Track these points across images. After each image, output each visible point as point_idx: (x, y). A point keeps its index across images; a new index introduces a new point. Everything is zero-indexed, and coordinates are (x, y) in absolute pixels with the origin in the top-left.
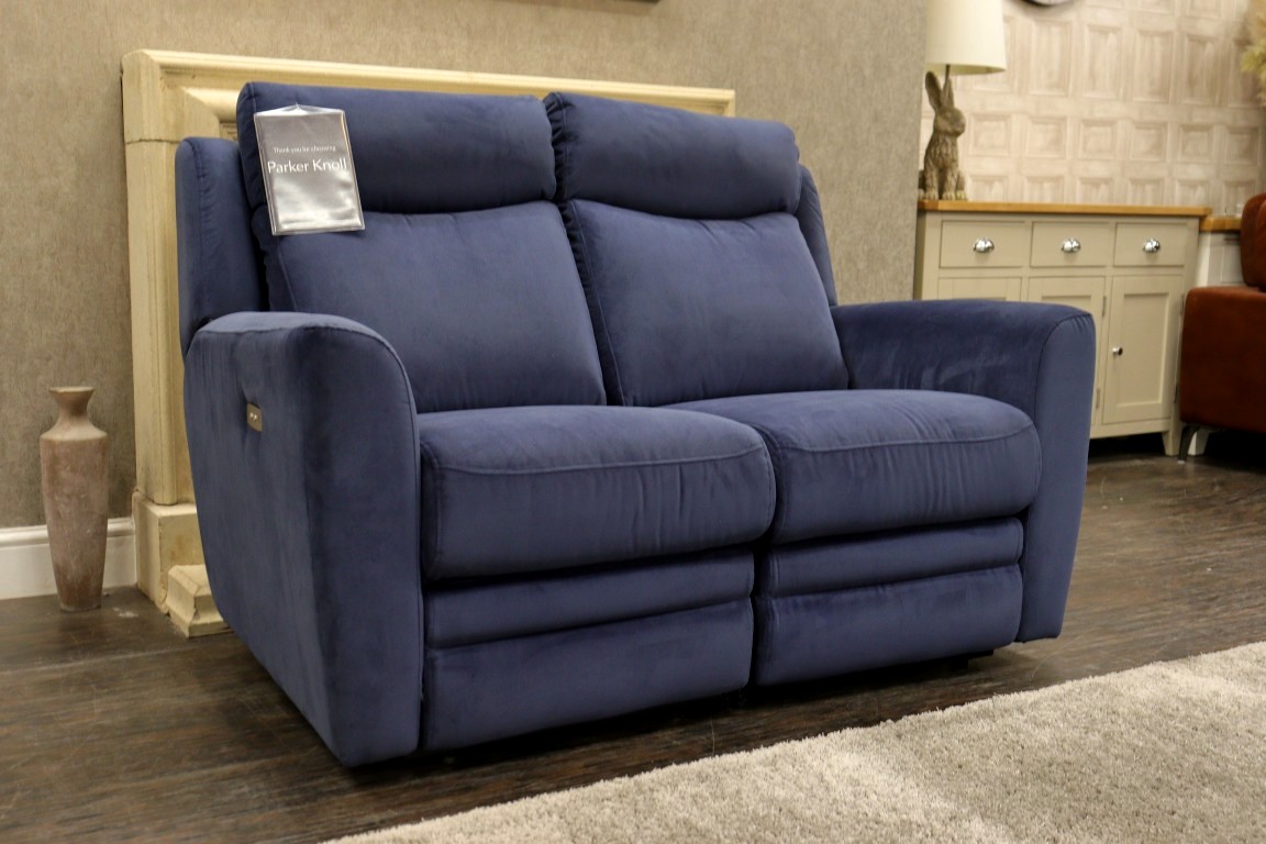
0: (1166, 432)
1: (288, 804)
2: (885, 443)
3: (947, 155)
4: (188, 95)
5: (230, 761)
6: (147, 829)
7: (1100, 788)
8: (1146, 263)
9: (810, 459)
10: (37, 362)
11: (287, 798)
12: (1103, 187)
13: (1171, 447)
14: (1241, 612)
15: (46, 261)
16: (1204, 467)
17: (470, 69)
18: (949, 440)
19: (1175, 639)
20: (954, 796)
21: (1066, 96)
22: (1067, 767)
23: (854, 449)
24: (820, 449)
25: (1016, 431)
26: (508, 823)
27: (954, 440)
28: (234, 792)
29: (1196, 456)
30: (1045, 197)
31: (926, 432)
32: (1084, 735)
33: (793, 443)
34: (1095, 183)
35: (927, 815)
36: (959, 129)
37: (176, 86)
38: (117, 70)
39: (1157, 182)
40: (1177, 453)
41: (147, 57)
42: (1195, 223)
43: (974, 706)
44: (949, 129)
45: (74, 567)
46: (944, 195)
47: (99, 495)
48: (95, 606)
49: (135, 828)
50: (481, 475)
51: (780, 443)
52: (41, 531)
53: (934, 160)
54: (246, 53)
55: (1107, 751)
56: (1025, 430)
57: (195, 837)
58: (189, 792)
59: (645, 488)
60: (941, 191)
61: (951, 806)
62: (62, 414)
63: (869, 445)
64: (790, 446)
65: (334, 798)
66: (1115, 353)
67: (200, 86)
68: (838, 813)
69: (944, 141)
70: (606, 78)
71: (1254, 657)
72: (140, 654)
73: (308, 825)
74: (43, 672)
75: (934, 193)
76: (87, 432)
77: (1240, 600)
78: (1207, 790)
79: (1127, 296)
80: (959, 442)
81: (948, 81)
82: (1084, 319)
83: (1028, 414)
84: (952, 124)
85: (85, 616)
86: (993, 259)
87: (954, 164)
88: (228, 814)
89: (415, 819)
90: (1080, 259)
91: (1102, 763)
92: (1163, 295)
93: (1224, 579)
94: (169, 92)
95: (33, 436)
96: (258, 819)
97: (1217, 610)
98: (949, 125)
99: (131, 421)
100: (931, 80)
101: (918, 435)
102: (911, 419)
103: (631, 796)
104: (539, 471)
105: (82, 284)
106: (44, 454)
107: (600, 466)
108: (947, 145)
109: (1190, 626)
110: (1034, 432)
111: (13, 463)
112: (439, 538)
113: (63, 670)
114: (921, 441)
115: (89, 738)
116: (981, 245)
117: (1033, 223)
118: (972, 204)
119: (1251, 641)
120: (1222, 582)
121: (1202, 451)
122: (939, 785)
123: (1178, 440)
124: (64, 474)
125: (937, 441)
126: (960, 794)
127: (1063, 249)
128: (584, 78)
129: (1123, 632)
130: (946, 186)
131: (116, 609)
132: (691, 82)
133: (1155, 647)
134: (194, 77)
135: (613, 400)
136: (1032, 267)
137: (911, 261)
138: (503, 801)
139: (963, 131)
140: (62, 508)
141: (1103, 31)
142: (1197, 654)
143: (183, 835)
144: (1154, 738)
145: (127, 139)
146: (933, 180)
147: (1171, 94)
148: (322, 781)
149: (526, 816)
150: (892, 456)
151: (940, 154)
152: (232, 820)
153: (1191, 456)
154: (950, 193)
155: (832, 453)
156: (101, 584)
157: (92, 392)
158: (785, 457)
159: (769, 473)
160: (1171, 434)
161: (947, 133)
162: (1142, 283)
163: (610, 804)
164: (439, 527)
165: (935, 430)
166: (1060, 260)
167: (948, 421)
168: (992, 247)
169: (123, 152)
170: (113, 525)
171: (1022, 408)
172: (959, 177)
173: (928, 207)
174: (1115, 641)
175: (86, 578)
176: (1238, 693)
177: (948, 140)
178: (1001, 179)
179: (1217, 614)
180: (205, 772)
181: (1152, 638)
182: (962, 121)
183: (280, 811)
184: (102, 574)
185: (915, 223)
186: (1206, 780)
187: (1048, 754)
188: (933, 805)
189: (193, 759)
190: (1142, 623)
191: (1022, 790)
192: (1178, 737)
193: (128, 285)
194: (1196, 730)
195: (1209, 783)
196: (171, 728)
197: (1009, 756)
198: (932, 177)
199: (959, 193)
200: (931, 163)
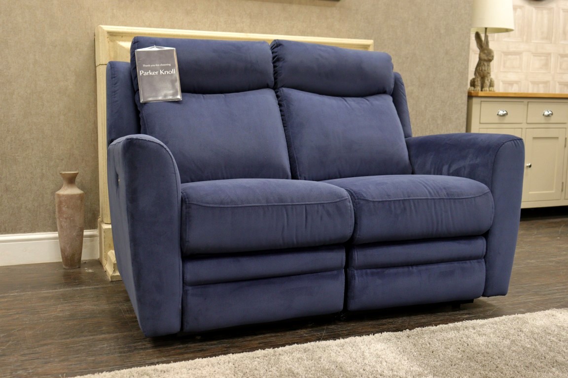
1: (120, 353)
2: (411, 198)
3: (485, 70)
4: (119, 45)
5: (104, 334)
6: (56, 360)
7: (498, 365)
9: (372, 204)
10: (57, 161)
11: (121, 350)
15: (62, 117)
17: (251, 32)
18: (445, 198)
20: (424, 365)
21: (551, 43)
22: (486, 355)
23: (395, 200)
24: (377, 200)
25: (481, 194)
26: (208, 366)
27: (447, 198)
28: (99, 346)
30: (541, 91)
31: (433, 193)
32: (501, 341)
33: (363, 197)
34: (566, 84)
35: (406, 372)
36: (490, 58)
37: (114, 41)
38: (93, 35)
41: (102, 28)
43: (451, 325)
44: (486, 58)
45: (68, 249)
46: (483, 89)
47: (79, 219)
48: (77, 267)
49: (52, 359)
50: (208, 207)
52: (55, 234)
53: (479, 73)
54: (150, 26)
55: (509, 348)
56: (485, 194)
57: (74, 364)
58: (81, 345)
59: (287, 215)
60: (482, 87)
61: (421, 370)
62: (65, 183)
63: (403, 199)
64: (362, 198)
65: (142, 351)
67: (125, 41)
68: (364, 370)
69: (484, 64)
70: (314, 36)
72: (87, 287)
73: (125, 362)
74: (45, 293)
75: (479, 88)
76: (75, 191)
78: (554, 369)
80: (450, 199)
81: (486, 37)
82: (518, 141)
83: (488, 187)
84: (487, 56)
85: (72, 271)
86: (507, 119)
87: (488, 75)
88: (93, 356)
89: (168, 362)
90: (553, 119)
91: (505, 354)
94: (111, 43)
95: (53, 193)
96: (105, 358)
98: (486, 56)
99: (98, 187)
100: (478, 36)
101: (428, 195)
102: (426, 187)
103: (269, 356)
104: (236, 206)
105: (77, 128)
106: (57, 200)
107: (266, 204)
108: (485, 65)
110: (490, 195)
111: (47, 204)
112: (187, 235)
113: (53, 292)
114: (430, 198)
115: (50, 321)
116: (501, 113)
117: (528, 102)
118: (497, 93)
122: (417, 360)
124: (64, 209)
125: (438, 198)
126: (428, 365)
127: (544, 115)
128: (305, 36)
129: (544, 295)
130: (485, 85)
131: (86, 269)
132: (355, 37)
134: (122, 37)
135: (294, 177)
136: (527, 123)
137: (465, 120)
138: (211, 356)
139: (493, 59)
140: (63, 223)
143: (70, 363)
144: (537, 344)
145: (96, 65)
146: (478, 83)
148: (140, 343)
149: (218, 363)
150: (414, 204)
151: (482, 70)
152: (94, 358)
154: (487, 88)
155: (382, 201)
156: (81, 257)
157: (77, 173)
158: (359, 203)
159: (351, 210)
161: (485, 60)
163: (258, 360)
164: (187, 230)
165: (438, 192)
166: (543, 120)
167: (445, 188)
168: (507, 114)
169: (96, 70)
170: (86, 233)
171: (486, 184)
172: (491, 81)
173: (473, 95)
174: (539, 299)
175: (73, 255)
177: (486, 64)
178: (517, 82)
180: (92, 337)
181: (558, 298)
182: (492, 54)
183: (116, 355)
184: (81, 253)
185: (466, 102)
186: (555, 364)
187: (479, 349)
188: (412, 368)
189: (89, 332)
190: (556, 291)
191: (459, 364)
192: (549, 344)
193: (96, 128)
194: (560, 341)
195: (556, 366)
196: (86, 318)
197: (459, 348)
198: (478, 81)
199: (491, 88)
200: (477, 74)
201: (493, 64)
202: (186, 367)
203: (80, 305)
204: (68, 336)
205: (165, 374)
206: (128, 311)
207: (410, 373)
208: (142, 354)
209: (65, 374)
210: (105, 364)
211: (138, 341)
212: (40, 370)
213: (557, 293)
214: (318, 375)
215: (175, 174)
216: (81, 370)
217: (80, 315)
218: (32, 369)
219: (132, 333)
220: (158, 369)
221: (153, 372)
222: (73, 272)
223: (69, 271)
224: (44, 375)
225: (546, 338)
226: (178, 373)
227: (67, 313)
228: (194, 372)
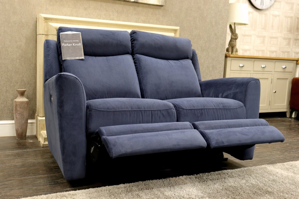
0: (287, 112)
1: (50, 185)
2: (205, 108)
3: (234, 44)
4: (50, 24)
6: (16, 188)
7: (240, 193)
8: (283, 71)
10: (15, 83)
11: (50, 183)
12: (275, 53)
13: (288, 115)
14: (292, 154)
15: (18, 61)
16: (295, 120)
17: (118, 20)
18: (222, 108)
19: (274, 160)
20: (204, 193)
21: (266, 31)
22: (234, 187)
23: (197, 109)
24: (188, 109)
26: (96, 192)
28: (39, 181)
29: (294, 118)
30: (260, 55)
31: (216, 106)
32: (241, 180)
33: (181, 107)
34: (272, 52)
35: (196, 196)
36: (236, 38)
37: (47, 22)
38: (36, 18)
39: (288, 52)
40: (289, 117)
41: (41, 15)
42: (295, 62)
43: (217, 172)
44: (234, 38)
45: (20, 130)
46: (233, 53)
47: (26, 114)
48: (24, 139)
49: (14, 188)
51: (178, 107)
52: (13, 122)
53: (231, 45)
54: (65, 15)
55: (245, 184)
57: (26, 191)
58: (29, 181)
59: (142, 116)
60: (232, 52)
61: (202, 195)
62: (19, 95)
63: (201, 108)
65: (61, 184)
66: (274, 92)
67: (53, 22)
69: (233, 41)
70: (150, 23)
71: (290, 165)
72: (30, 150)
73: (53, 190)
74: (7, 153)
75: (230, 53)
76: (24, 99)
77: (293, 151)
78: (267, 195)
79: (278, 79)
80: (224, 109)
81: (235, 27)
82: (257, 80)
83: (243, 103)
84: (235, 37)
86: (244, 69)
87: (235, 46)
88: (36, 186)
89: (75, 190)
90: (266, 69)
91: (243, 187)
92: (287, 79)
93: (291, 146)
94: (46, 24)
95: (12, 100)
96: (42, 187)
97: (287, 153)
98: (234, 37)
99: (36, 98)
100: (231, 26)
101: (214, 107)
103: (127, 187)
105: (26, 66)
106: (14, 104)
108: (234, 41)
109: (278, 157)
110: (244, 107)
111: (9, 106)
112: (90, 125)
113: (12, 152)
115: (12, 167)
116: (241, 65)
117: (254, 60)
118: (239, 56)
119: (292, 161)
120: (290, 147)
121: (296, 117)
122: (201, 190)
123: (290, 114)
124: (18, 109)
125: (219, 108)
126: (206, 192)
127: (261, 67)
128: (145, 23)
129: (261, 157)
130: (233, 51)
131: (29, 140)
132: (170, 25)
133: (268, 161)
134: (51, 20)
135: (143, 97)
136: (254, 71)
137: (223, 69)
138: (97, 187)
139: (238, 38)
140: (17, 116)
141: (276, 16)
142: (276, 163)
143: (24, 190)
144: (258, 182)
145: (37, 34)
146: (230, 50)
147: (292, 32)
148: (60, 180)
149: (101, 191)
151: (232, 44)
152: (36, 188)
153: (293, 118)
154: (234, 53)
155: (191, 110)
156: (26, 134)
157: (26, 90)
158: (179, 110)
159: (174, 114)
160: (288, 112)
162: (282, 76)
163: (122, 189)
164: (90, 122)
166: (261, 69)
167: (222, 104)
168: (244, 66)
169: (36, 37)
170: (30, 121)
172: (236, 49)
173: (227, 56)
174: (259, 159)
175: (22, 133)
176: (283, 173)
177: (234, 40)
178: (249, 50)
179: (286, 154)
180: (34, 177)
181: (268, 159)
182: (237, 36)
183: (48, 186)
184: (26, 132)
185: (224, 59)
186: (267, 193)
187: (231, 184)
188: (198, 194)
189: (33, 173)
190: (267, 155)
191: (221, 192)
192: (264, 182)
193: (36, 67)
194: (269, 181)
195: (268, 193)
196: (31, 166)
197: (221, 184)
198: (230, 49)
199: (236, 53)
200: (230, 46)
201: (237, 41)
202: (85, 193)
203: (27, 160)
204: (22, 176)
205: (74, 196)
206: (52, 163)
207: (197, 196)
208: (61, 185)
209: (22, 196)
210: (42, 191)
211: (59, 179)
212: (8, 194)
213: (267, 156)
214: (152, 197)
215: (83, 93)
216: (29, 193)
217: (27, 165)
218: (4, 193)
219: (55, 175)
220: (71, 193)
221: (68, 195)
222: (22, 142)
223: (20, 141)
224: (11, 196)
225: (262, 179)
226: (81, 196)
227: (21, 164)
228: (89, 195)
